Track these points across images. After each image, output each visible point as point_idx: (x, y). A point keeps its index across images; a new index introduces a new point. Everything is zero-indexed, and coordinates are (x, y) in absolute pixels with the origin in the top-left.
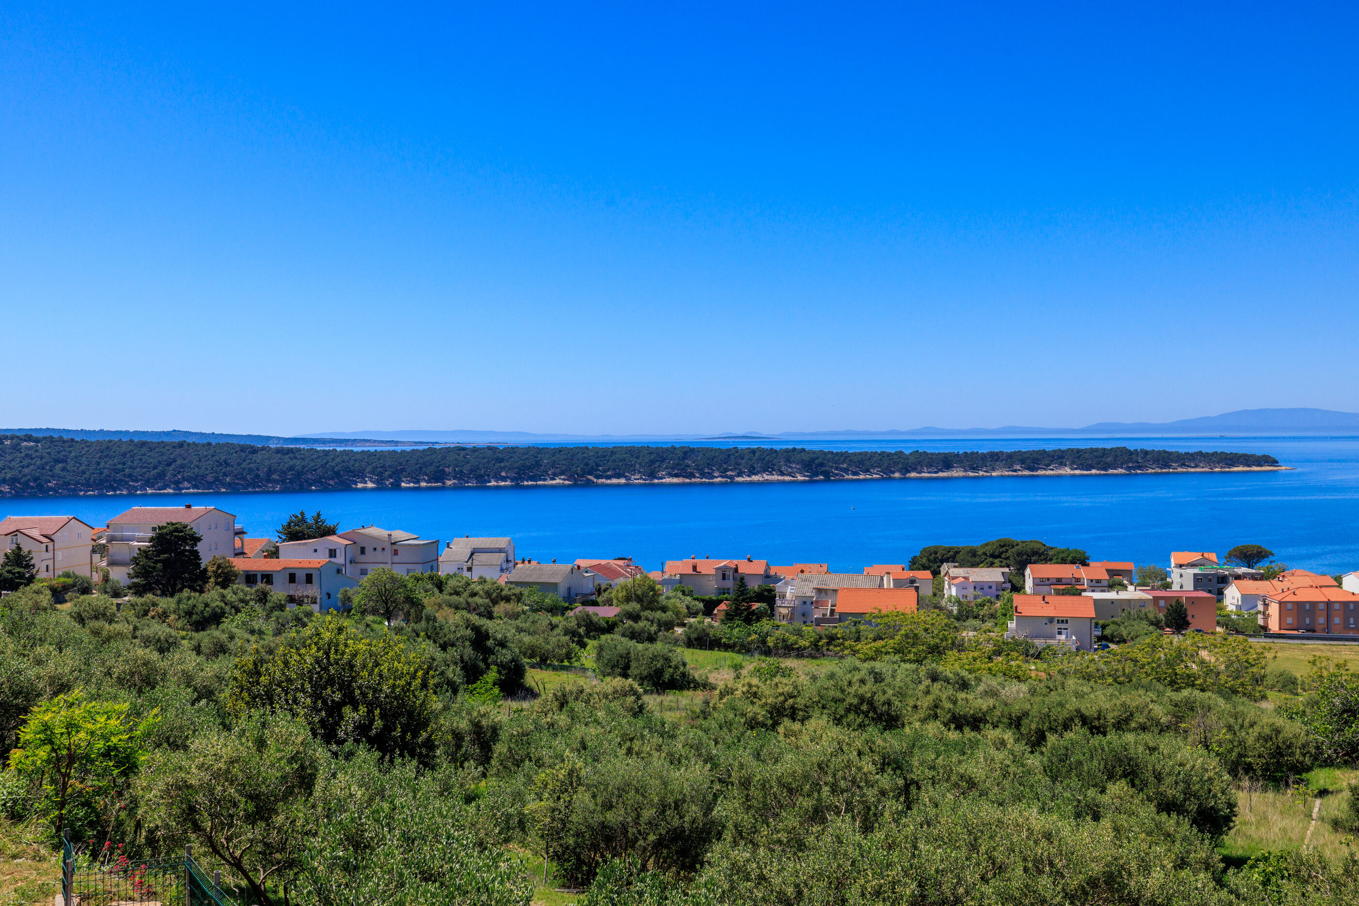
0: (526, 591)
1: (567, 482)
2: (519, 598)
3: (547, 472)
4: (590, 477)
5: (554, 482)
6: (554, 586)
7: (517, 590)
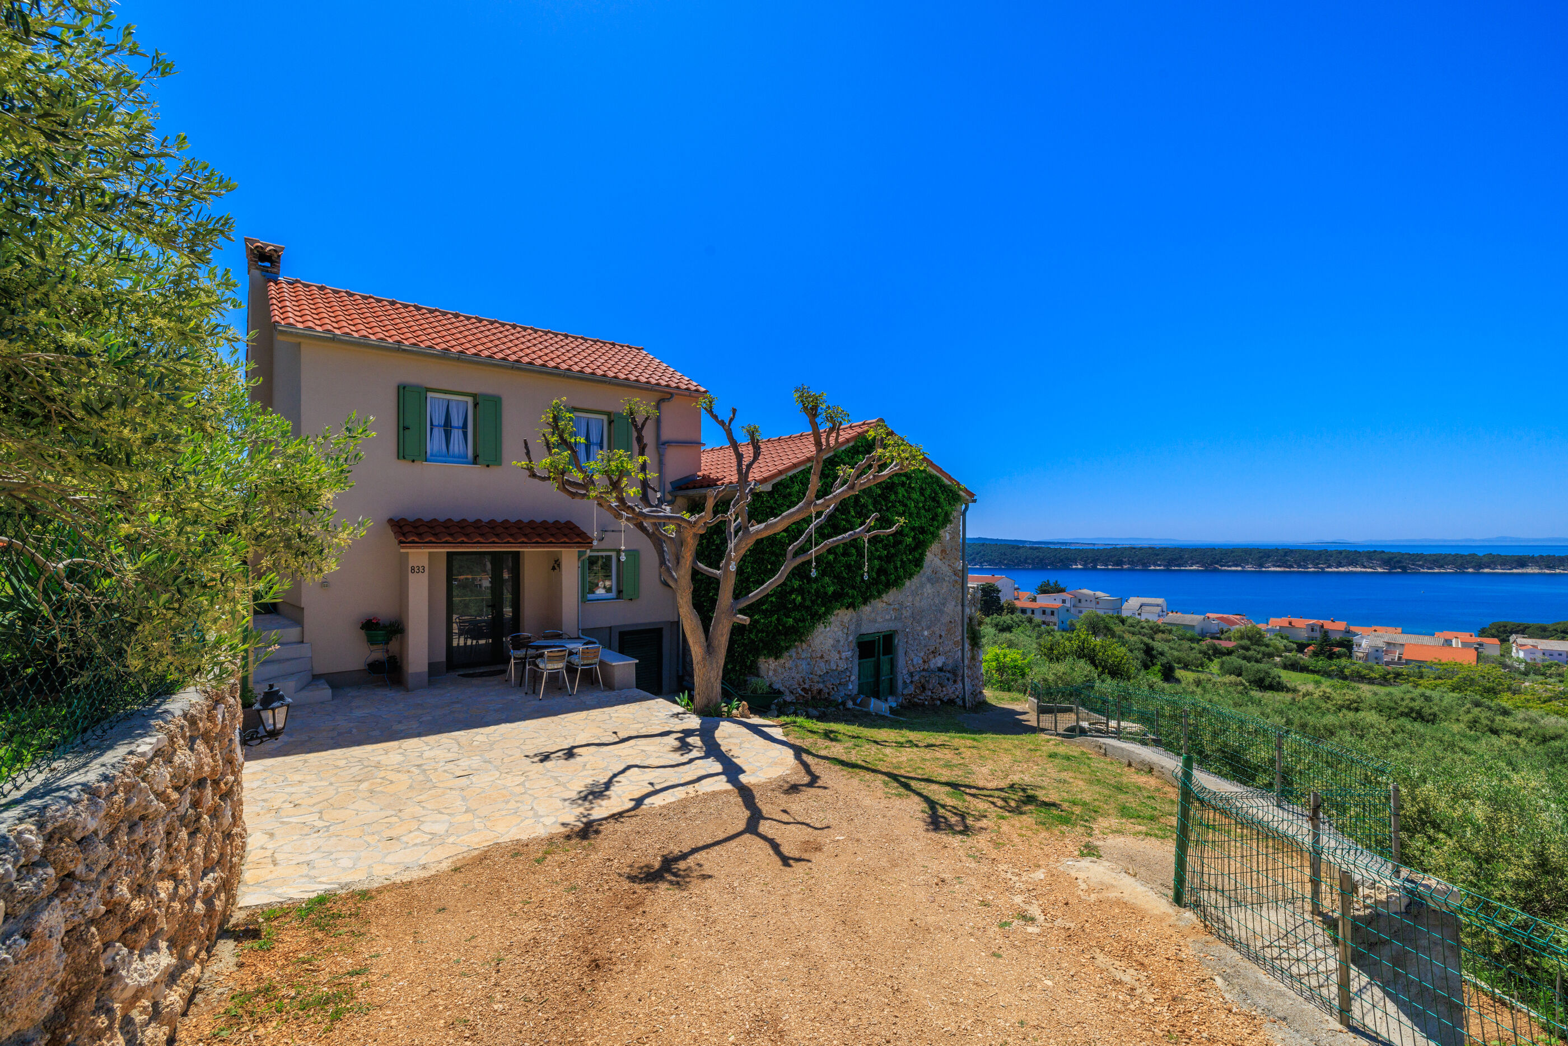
1: (1200, 568)
3: (1187, 562)
4: (1217, 566)
5: (1192, 568)
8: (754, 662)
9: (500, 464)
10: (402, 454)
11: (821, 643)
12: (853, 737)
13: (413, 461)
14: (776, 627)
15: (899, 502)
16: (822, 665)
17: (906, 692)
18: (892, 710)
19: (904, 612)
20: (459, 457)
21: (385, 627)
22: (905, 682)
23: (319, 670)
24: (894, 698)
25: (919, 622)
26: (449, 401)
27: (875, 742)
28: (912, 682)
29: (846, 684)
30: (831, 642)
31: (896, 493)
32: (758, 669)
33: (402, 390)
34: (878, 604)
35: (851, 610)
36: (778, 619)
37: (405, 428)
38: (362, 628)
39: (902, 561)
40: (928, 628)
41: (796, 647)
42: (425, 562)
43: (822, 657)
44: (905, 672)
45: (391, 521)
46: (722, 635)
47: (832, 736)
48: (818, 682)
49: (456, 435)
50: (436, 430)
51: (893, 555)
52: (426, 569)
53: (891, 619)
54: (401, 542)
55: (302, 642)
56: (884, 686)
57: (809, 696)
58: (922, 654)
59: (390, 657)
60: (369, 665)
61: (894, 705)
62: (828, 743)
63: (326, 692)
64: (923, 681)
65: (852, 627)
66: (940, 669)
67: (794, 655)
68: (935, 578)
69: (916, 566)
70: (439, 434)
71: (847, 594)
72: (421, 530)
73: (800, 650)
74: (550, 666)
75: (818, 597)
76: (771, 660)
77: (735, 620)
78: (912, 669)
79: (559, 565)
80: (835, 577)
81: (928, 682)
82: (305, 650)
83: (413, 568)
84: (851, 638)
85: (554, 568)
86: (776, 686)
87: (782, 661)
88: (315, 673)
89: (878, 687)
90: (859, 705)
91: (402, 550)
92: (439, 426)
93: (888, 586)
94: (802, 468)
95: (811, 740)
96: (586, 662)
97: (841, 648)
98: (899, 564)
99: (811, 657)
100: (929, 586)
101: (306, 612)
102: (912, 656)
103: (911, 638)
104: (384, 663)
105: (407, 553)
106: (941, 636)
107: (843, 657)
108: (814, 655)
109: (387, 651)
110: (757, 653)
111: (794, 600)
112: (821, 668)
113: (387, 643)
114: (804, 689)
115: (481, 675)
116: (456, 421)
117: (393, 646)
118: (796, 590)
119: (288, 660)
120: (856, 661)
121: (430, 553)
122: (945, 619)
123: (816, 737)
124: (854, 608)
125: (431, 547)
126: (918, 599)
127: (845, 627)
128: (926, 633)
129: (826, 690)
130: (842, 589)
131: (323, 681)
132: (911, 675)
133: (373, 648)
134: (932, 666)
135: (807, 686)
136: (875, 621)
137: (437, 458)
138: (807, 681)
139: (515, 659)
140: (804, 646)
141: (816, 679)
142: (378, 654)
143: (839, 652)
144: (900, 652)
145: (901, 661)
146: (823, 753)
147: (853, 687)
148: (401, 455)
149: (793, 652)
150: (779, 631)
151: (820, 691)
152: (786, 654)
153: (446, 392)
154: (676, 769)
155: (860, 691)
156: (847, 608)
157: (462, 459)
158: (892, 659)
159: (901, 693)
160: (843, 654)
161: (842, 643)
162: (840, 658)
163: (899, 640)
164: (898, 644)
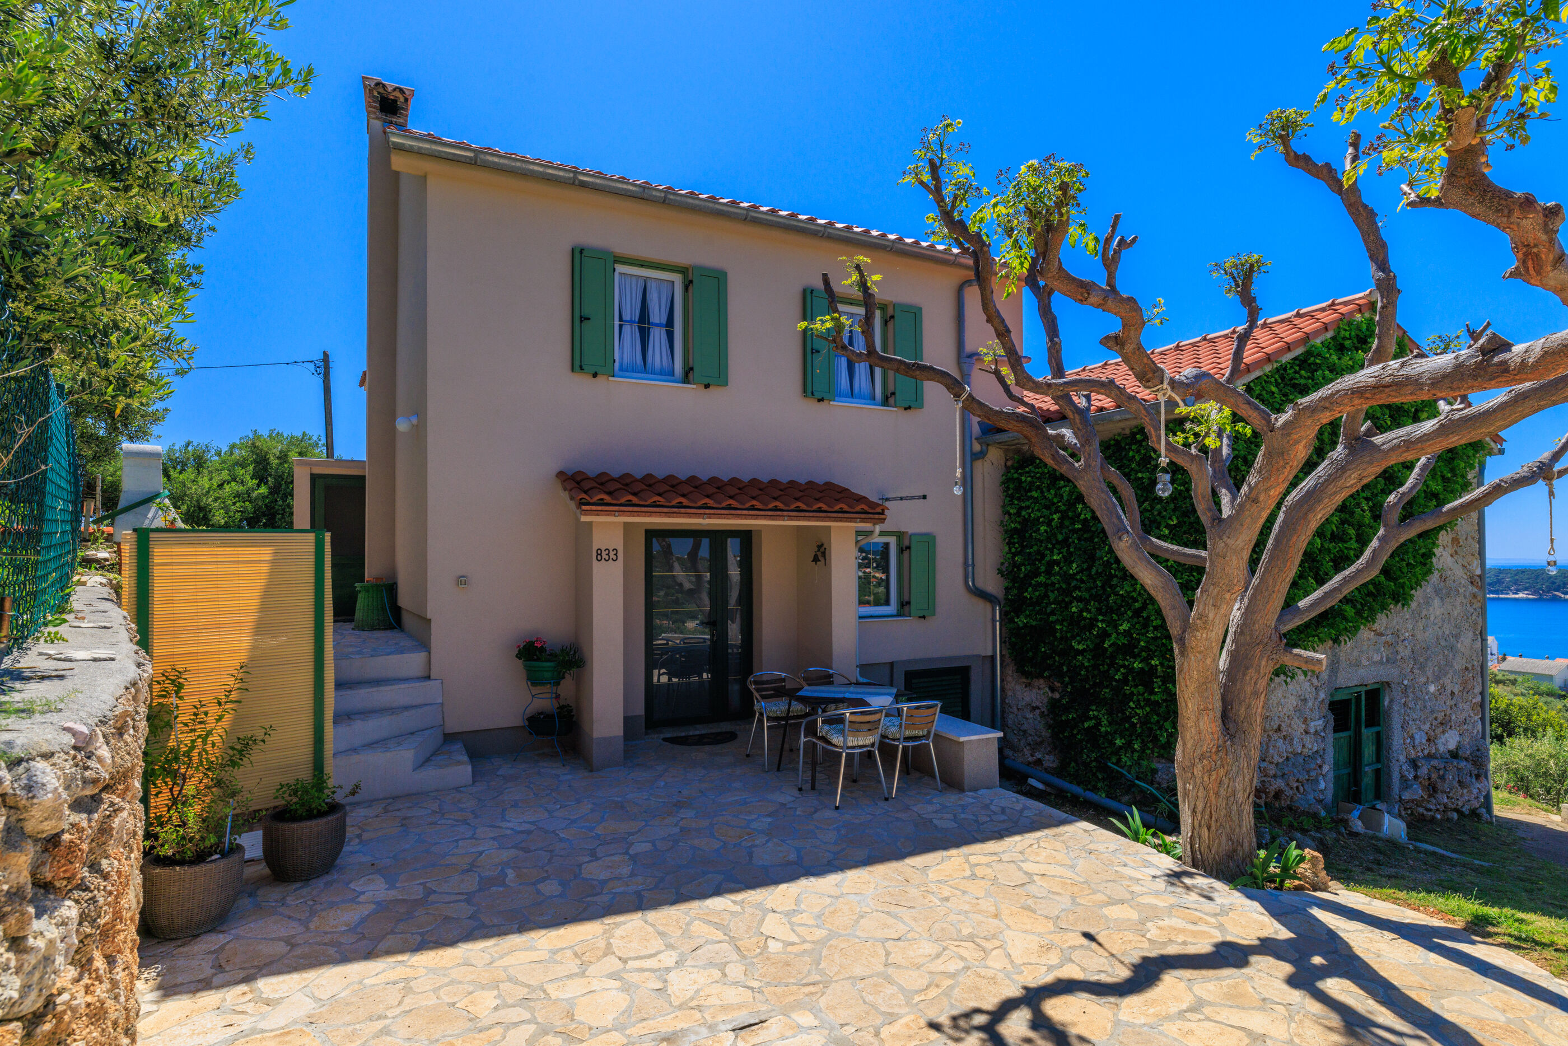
0: (1520, 679)
1: (1531, 597)
2: (1514, 682)
3: (1509, 588)
4: (1557, 593)
5: (1517, 596)
6: (1550, 678)
7: (1512, 677)
9: (725, 384)
10: (577, 365)
11: (1279, 703)
13: (594, 375)
16: (1281, 744)
17: (1406, 796)
18: (1407, 833)
19: (1400, 649)
20: (661, 374)
21: (552, 656)
22: (1402, 776)
23: (453, 726)
25: (1422, 668)
26: (646, 280)
28: (1416, 777)
29: (1316, 780)
30: (1293, 701)
33: (579, 254)
34: (1363, 634)
37: (583, 319)
38: (519, 656)
40: (1437, 678)
42: (617, 541)
43: (1279, 729)
44: (1402, 758)
45: (561, 474)
48: (1276, 777)
49: (657, 336)
50: (627, 328)
52: (621, 555)
53: (1381, 662)
54: (581, 503)
55: (428, 678)
58: (1427, 727)
59: (561, 707)
60: (529, 719)
63: (461, 771)
64: (1434, 776)
65: (1325, 676)
66: (1454, 755)
68: (1445, 593)
70: (631, 333)
72: (612, 486)
74: (852, 741)
78: (1414, 754)
79: (824, 554)
81: (1442, 778)
82: (430, 691)
83: (599, 553)
84: (1322, 696)
85: (816, 559)
88: (447, 731)
89: (1361, 784)
91: (584, 519)
92: (631, 321)
94: (1257, 373)
96: (909, 733)
97: (1307, 714)
100: (1437, 602)
101: (433, 626)
102: (1413, 730)
103: (1410, 696)
104: (553, 716)
105: (590, 523)
106: (1452, 693)
107: (1312, 731)
109: (558, 697)
112: (1278, 751)
113: (558, 684)
115: (700, 741)
116: (657, 315)
117: (566, 688)
119: (406, 708)
120: (1330, 737)
121: (626, 525)
122: (1459, 664)
125: (632, 513)
126: (1420, 624)
128: (1432, 688)
129: (1289, 792)
131: (458, 746)
132: (1414, 763)
133: (536, 690)
134: (1442, 749)
136: (1358, 664)
137: (627, 370)
139: (769, 719)
141: (1272, 770)
142: (543, 702)
143: (1305, 721)
144: (1396, 723)
145: (1397, 739)
147: (1326, 785)
148: (577, 363)
151: (1278, 795)
153: (643, 264)
155: (1337, 794)
157: (668, 374)
158: (1378, 733)
159: (1397, 797)
160: (1312, 724)
161: (1310, 704)
162: (1307, 733)
163: (1391, 701)
164: (1390, 707)
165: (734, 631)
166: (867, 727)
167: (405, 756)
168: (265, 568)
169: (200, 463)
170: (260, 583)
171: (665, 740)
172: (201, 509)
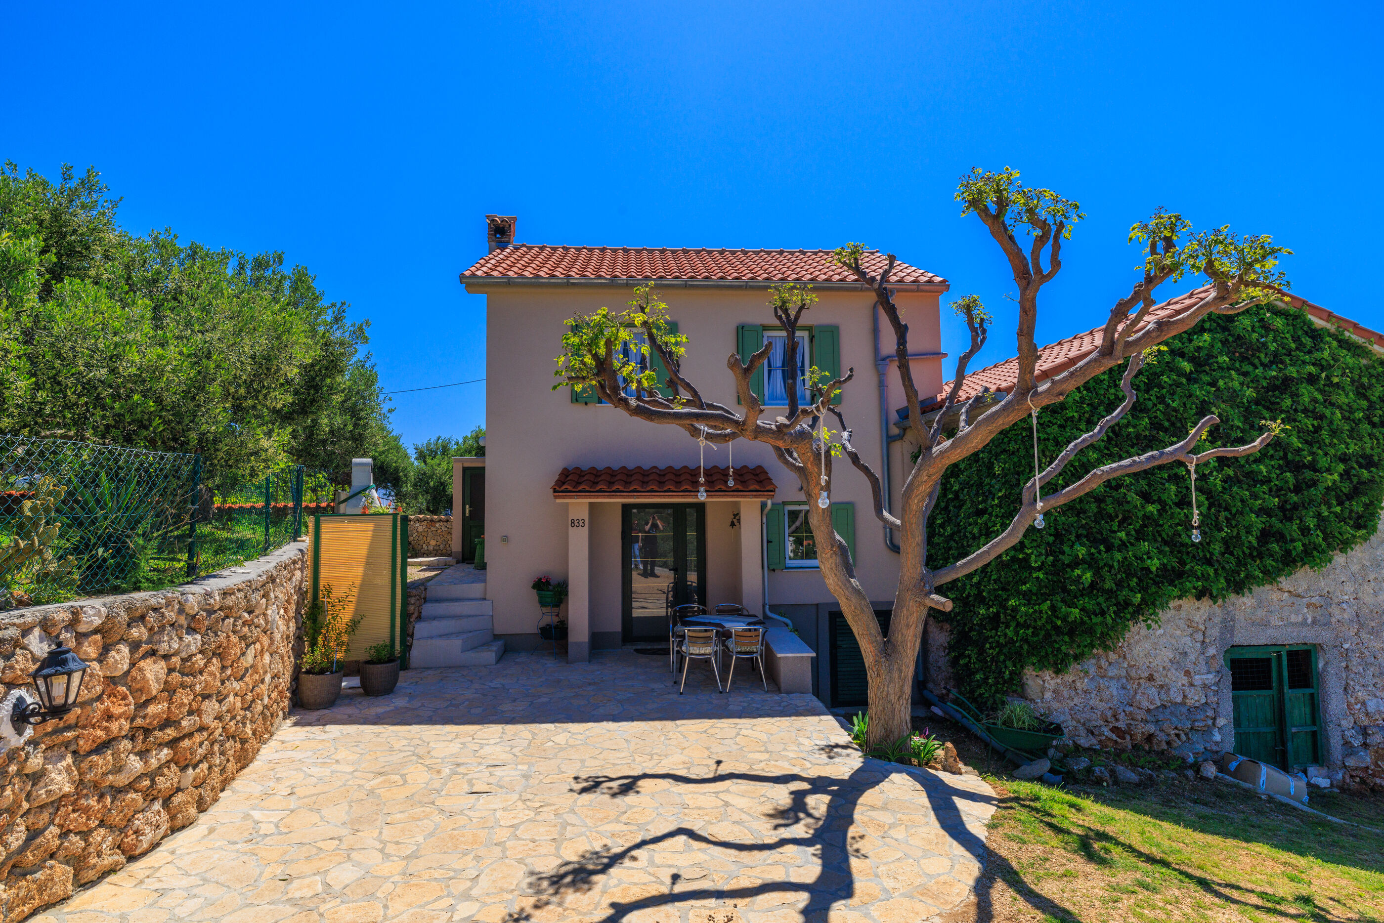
8: (1017, 675)
10: (575, 399)
11: (1147, 655)
12: (1151, 859)
13: (586, 404)
14: (1049, 620)
15: (1305, 411)
16: (1153, 692)
17: (1351, 762)
18: (1316, 794)
19: (1335, 611)
21: (554, 588)
22: (1347, 743)
23: (499, 631)
24: (1324, 771)
27: (1204, 884)
28: (1365, 745)
29: (1207, 731)
30: (1168, 653)
31: (1295, 396)
32: (1023, 685)
34: (1268, 594)
35: (1206, 602)
36: (1053, 608)
38: (534, 587)
39: (1319, 515)
41: (1098, 657)
42: (584, 514)
43: (1151, 678)
44: (1346, 724)
45: (564, 470)
46: (908, 626)
47: (1097, 845)
48: (1146, 721)
51: (1295, 507)
52: (586, 523)
53: (1304, 623)
54: (556, 491)
55: (485, 599)
56: (1298, 742)
57: (1127, 742)
59: (559, 622)
60: (542, 629)
61: (1324, 783)
62: (1079, 864)
63: (490, 655)
65: (1215, 632)
67: (1092, 670)
69: (1358, 527)
71: (1193, 573)
73: (1103, 662)
74: (695, 650)
75: (1129, 575)
76: (1048, 675)
77: (929, 603)
78: (1366, 722)
79: (739, 521)
80: (1166, 543)
82: (485, 607)
83: (573, 522)
84: (1212, 651)
85: (733, 524)
86: (1057, 718)
87: (1069, 678)
88: (496, 633)
89: (1284, 743)
90: (1234, 774)
91: (558, 501)
93: (1289, 562)
95: (1039, 850)
97: (1190, 667)
98: (1311, 523)
99: (1128, 677)
101: (488, 567)
102: (1363, 696)
103: (1355, 660)
104: (552, 628)
105: (566, 504)
107: (1199, 683)
108: (1133, 674)
109: (555, 615)
110: (1019, 659)
111: (1079, 577)
112: (1149, 698)
113: (554, 606)
114: (1115, 730)
115: (656, 652)
118: (1084, 561)
119: (469, 616)
120: (1228, 693)
121: (590, 503)
123: (1055, 841)
124: (1214, 598)
125: (590, 497)
126: (1367, 588)
127: (1197, 630)
129: (1162, 737)
130: (1182, 563)
132: (1363, 732)
133: (545, 610)
135: (1121, 725)
136: (1266, 624)
138: (1122, 716)
140: (1112, 656)
141: (1140, 715)
142: (549, 619)
143: (1187, 673)
144: (1333, 685)
145: (1336, 704)
146: (1049, 889)
147: (1221, 738)
149: (1090, 665)
150: (1056, 628)
151: (1150, 738)
152: (1074, 667)
154: (744, 854)
155: (1242, 747)
156: (1198, 598)
158: (1312, 695)
159: (1339, 763)
160: (1197, 677)
161: (1192, 658)
162: (1191, 685)
163: (1327, 663)
164: (1324, 670)
165: (692, 577)
166: (702, 640)
167: (456, 643)
168: (370, 534)
169: (445, 450)
170: (368, 541)
171: (637, 651)
172: (442, 484)
